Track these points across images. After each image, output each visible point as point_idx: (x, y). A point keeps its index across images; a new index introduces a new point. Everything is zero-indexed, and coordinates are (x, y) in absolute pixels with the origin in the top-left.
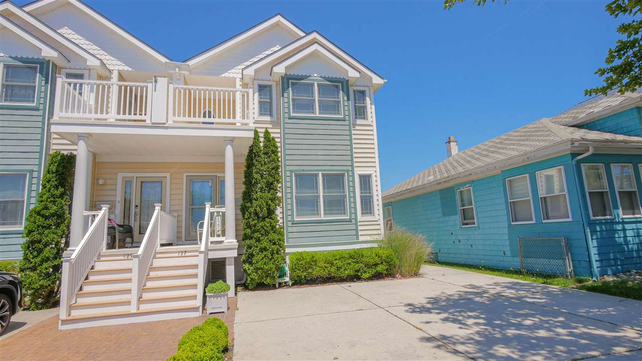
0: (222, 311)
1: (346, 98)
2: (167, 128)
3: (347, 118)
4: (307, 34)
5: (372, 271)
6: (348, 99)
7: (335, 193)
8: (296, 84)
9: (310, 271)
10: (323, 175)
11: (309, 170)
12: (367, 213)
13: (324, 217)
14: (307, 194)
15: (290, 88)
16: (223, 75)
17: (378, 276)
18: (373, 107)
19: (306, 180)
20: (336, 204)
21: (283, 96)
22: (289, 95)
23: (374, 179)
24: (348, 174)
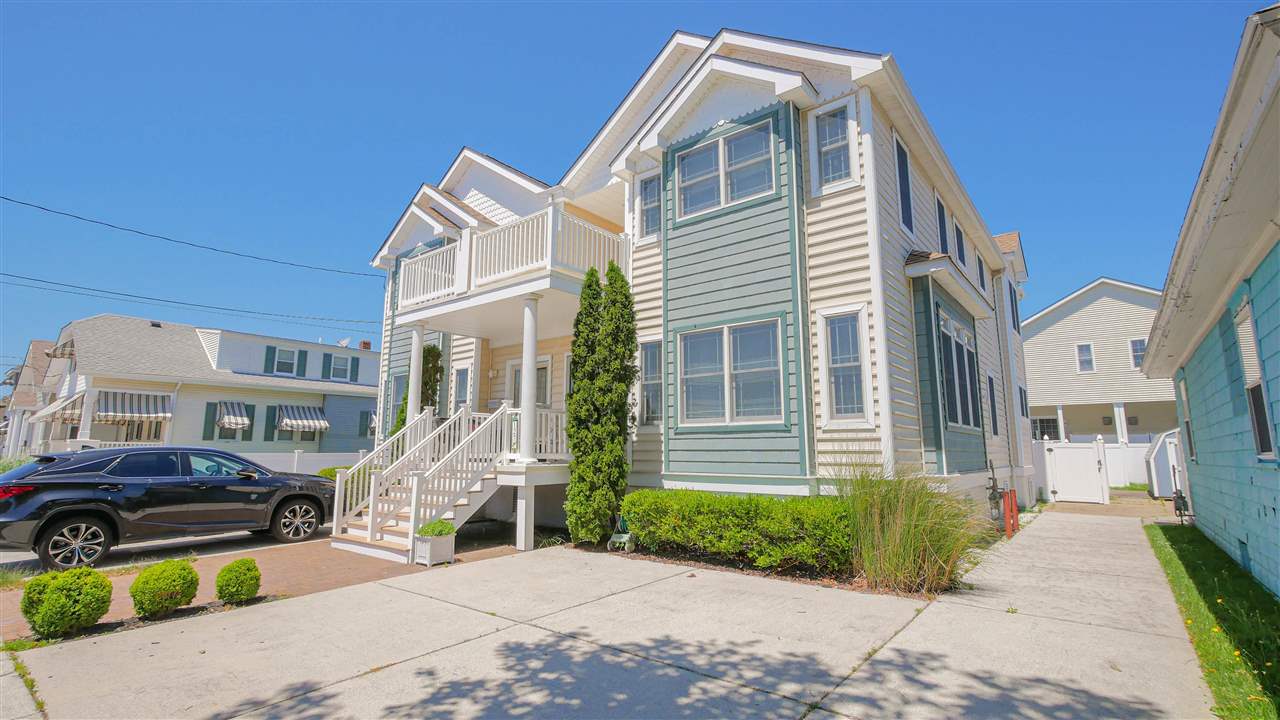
1: (783, 146)
3: (785, 191)
4: (713, 40)
6: (788, 147)
7: (756, 368)
8: (688, 155)
10: (733, 331)
11: (704, 324)
13: (732, 420)
14: (703, 373)
15: (676, 170)
19: (701, 345)
20: (758, 392)
21: (665, 189)
22: (674, 184)
24: (784, 321)
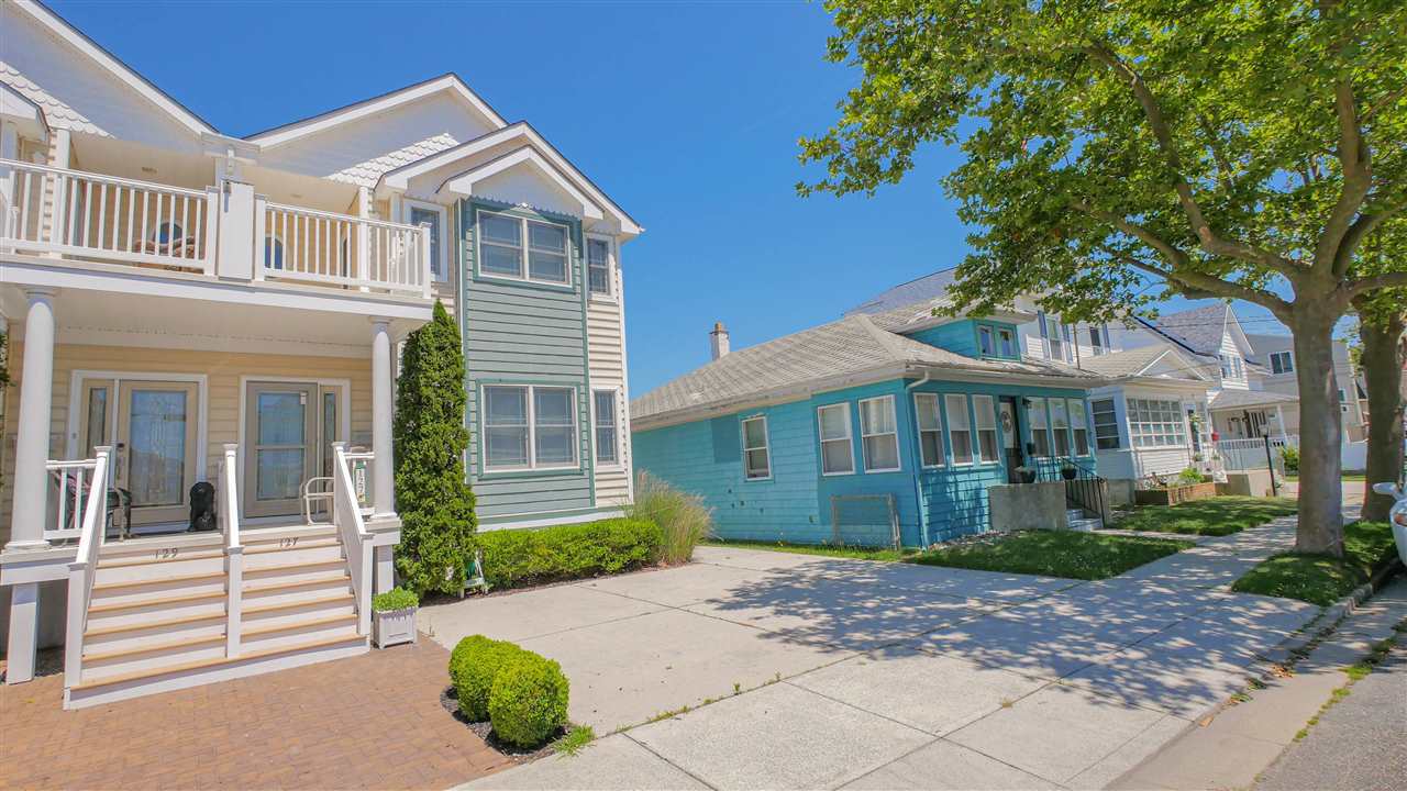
0: (408, 639)
1: (577, 253)
2: (253, 290)
3: (578, 289)
4: (510, 125)
5: (625, 558)
6: (581, 256)
7: (557, 425)
8: (490, 216)
9: (523, 563)
10: (536, 390)
11: (510, 380)
12: (606, 459)
13: (537, 467)
14: (506, 425)
15: (478, 225)
16: (332, 177)
17: (632, 566)
18: (620, 271)
19: (505, 398)
20: (557, 443)
21: (464, 237)
22: (474, 236)
23: (618, 398)
24: (579, 390)
